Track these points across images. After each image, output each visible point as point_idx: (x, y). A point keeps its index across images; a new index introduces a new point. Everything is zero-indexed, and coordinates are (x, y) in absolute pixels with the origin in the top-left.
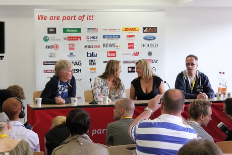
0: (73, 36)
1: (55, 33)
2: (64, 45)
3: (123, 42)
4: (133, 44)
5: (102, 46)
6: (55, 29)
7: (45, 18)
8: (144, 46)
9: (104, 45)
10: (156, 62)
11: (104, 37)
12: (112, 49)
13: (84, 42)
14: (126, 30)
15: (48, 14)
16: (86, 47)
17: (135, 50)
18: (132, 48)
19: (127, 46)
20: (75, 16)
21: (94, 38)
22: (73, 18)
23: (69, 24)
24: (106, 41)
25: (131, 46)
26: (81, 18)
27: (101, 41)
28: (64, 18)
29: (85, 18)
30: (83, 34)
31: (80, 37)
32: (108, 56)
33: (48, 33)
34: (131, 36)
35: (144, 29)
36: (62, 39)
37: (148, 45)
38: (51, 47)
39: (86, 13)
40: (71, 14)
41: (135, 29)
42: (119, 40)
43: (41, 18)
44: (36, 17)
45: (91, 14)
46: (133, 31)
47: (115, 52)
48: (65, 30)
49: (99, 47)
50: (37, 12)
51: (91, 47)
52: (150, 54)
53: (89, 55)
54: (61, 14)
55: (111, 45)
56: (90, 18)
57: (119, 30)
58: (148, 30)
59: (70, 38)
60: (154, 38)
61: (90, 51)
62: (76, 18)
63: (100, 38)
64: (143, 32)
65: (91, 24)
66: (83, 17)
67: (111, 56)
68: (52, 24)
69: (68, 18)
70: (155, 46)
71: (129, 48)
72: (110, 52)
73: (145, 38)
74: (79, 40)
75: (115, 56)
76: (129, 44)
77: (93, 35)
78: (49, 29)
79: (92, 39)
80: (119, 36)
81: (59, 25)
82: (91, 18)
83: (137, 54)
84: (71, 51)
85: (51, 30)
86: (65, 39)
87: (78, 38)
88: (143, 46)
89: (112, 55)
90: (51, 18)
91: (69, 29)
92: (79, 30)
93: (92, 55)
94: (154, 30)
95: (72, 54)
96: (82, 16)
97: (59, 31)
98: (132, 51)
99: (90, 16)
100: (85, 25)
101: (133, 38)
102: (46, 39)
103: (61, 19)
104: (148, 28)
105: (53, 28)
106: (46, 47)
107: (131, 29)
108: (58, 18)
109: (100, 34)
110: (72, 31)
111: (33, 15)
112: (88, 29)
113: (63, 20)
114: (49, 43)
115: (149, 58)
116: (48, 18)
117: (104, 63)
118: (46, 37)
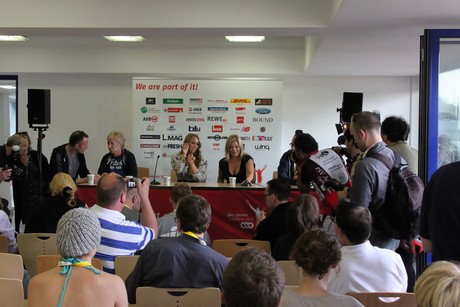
0: (174, 107)
1: (155, 104)
2: (164, 118)
3: (231, 116)
4: (243, 117)
5: (206, 119)
6: (154, 99)
7: (144, 87)
9: (209, 118)
10: (270, 139)
11: (209, 109)
12: (218, 123)
13: (186, 114)
14: (235, 101)
15: (147, 82)
16: (189, 120)
17: (246, 125)
18: (242, 122)
20: (177, 86)
21: (198, 109)
22: (175, 87)
23: (169, 94)
24: (211, 114)
25: (240, 120)
26: (184, 88)
27: (206, 114)
28: (165, 88)
29: (189, 87)
30: (185, 106)
31: (182, 109)
32: (213, 131)
33: (147, 104)
34: (241, 109)
35: (257, 100)
36: (162, 110)
37: (261, 120)
38: (150, 119)
39: (189, 82)
40: (173, 82)
41: (245, 101)
42: (227, 112)
43: (139, 86)
44: (134, 86)
45: (194, 82)
46: (243, 103)
47: (221, 127)
48: (165, 101)
49: (203, 120)
50: (136, 81)
51: (194, 120)
52: (263, 130)
53: (191, 129)
54: (161, 83)
55: (217, 119)
56: (194, 87)
57: (226, 102)
58: (261, 102)
59: (170, 110)
60: (269, 112)
61: (193, 124)
62: (179, 87)
63: (205, 110)
64: (256, 104)
65: (195, 94)
67: (216, 131)
68: (151, 94)
69: (170, 87)
70: (270, 120)
71: (238, 122)
72: (216, 127)
73: (257, 111)
74: (181, 112)
75: (222, 131)
76: (238, 118)
77: (196, 107)
78: (147, 99)
79: (195, 112)
80: (227, 109)
81: (159, 95)
83: (247, 129)
84: (172, 124)
86: (165, 110)
87: (179, 110)
88: (255, 120)
89: (217, 129)
90: (151, 87)
91: (170, 99)
92: (181, 101)
93: (195, 129)
94: (269, 102)
95: (172, 127)
96: (185, 85)
97: (159, 101)
98: (241, 126)
100: (186, 95)
101: (243, 110)
102: (144, 110)
103: (161, 88)
104: (262, 100)
105: (152, 99)
106: (144, 119)
107: (241, 101)
108: (158, 87)
109: (204, 107)
110: (173, 101)
111: (131, 85)
112: (191, 99)
113: (163, 89)
114: (147, 115)
115: (262, 134)
116: (147, 88)
117: (209, 138)
118: (144, 108)
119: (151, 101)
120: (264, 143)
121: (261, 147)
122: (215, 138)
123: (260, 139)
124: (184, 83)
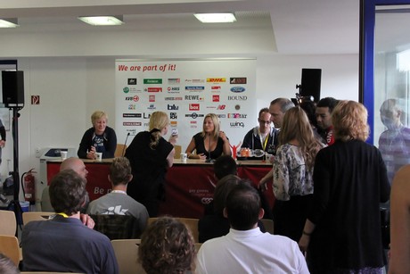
0: (154, 86)
1: (136, 84)
2: (144, 97)
3: (207, 95)
4: (218, 96)
5: (184, 98)
6: (135, 80)
7: (126, 69)
8: (231, 98)
9: (186, 97)
10: (244, 116)
11: (186, 88)
12: (195, 102)
13: (165, 94)
14: (211, 80)
15: (129, 65)
16: (167, 99)
17: (221, 103)
18: (218, 100)
19: (212, 99)
20: (156, 66)
21: (175, 89)
22: (154, 68)
23: (149, 75)
24: (189, 93)
25: (216, 98)
26: (163, 68)
27: (183, 93)
28: (145, 69)
29: (167, 68)
30: (164, 85)
31: (161, 89)
32: (190, 110)
33: (129, 84)
34: (217, 88)
35: (232, 79)
36: (142, 90)
37: (235, 98)
38: (131, 99)
39: (168, 63)
40: (152, 64)
41: (221, 80)
43: (122, 68)
44: (117, 68)
45: (173, 63)
46: (218, 82)
47: (198, 105)
48: (146, 81)
49: (181, 99)
50: (118, 64)
51: (173, 99)
52: (238, 107)
53: (170, 108)
54: (142, 64)
55: (194, 98)
56: (172, 68)
57: (203, 81)
58: (236, 81)
59: (150, 90)
60: (243, 90)
61: (171, 103)
62: (158, 68)
63: (182, 89)
64: (231, 83)
65: (173, 75)
66: (165, 66)
68: (133, 75)
69: (149, 68)
70: (244, 98)
71: (214, 101)
72: (193, 105)
73: (232, 90)
74: (160, 91)
75: (198, 110)
76: (214, 96)
77: (174, 86)
78: (129, 80)
79: (173, 91)
80: (203, 88)
81: (140, 76)
83: (222, 107)
84: (152, 103)
85: (131, 81)
86: (146, 90)
87: (158, 90)
88: (230, 98)
89: (194, 108)
90: (132, 68)
91: (150, 80)
92: (160, 81)
93: (174, 107)
94: (243, 81)
95: (152, 106)
96: (163, 66)
97: (140, 82)
98: (216, 104)
99: (172, 66)
100: (165, 76)
101: (219, 89)
102: (126, 91)
103: (142, 68)
104: (236, 79)
105: (133, 79)
106: (126, 98)
107: (217, 80)
108: (139, 68)
109: (182, 85)
110: (153, 81)
111: (114, 66)
112: (169, 79)
114: (129, 95)
115: (237, 112)
116: (129, 69)
117: (186, 116)
118: (126, 88)
119: (133, 82)
120: (239, 120)
121: (236, 124)
122: (192, 116)
123: (235, 117)
124: (163, 64)
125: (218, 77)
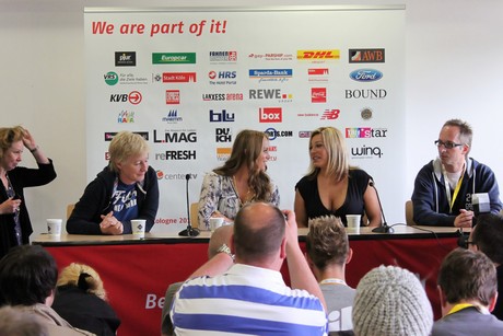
0: (176, 70)
1: (134, 64)
2: (154, 94)
3: (298, 88)
4: (324, 90)
5: (246, 95)
6: (133, 55)
7: (110, 30)
8: (352, 94)
10: (381, 134)
11: (252, 73)
12: (272, 103)
13: (203, 85)
14: (307, 55)
15: (117, 20)
16: (208, 97)
17: (329, 105)
18: (323, 99)
19: (309, 96)
20: (181, 25)
21: (227, 75)
22: (177, 28)
23: (165, 43)
24: (258, 83)
25: (319, 95)
26: (197, 29)
27: (244, 83)
28: (155, 29)
29: (206, 28)
30: (202, 67)
31: (194, 75)
32: (261, 121)
33: (117, 64)
34: (320, 72)
35: (352, 53)
36: (150, 78)
37: (361, 93)
38: (124, 98)
39: (209, 17)
40: (171, 18)
41: (329, 55)
42: (290, 79)
43: (99, 28)
44: (88, 27)
45: (219, 17)
46: (324, 59)
47: (278, 111)
48: (157, 58)
49: (240, 97)
50: (91, 16)
51: (221, 97)
52: (366, 114)
53: (216, 117)
54: (148, 20)
55: (269, 94)
56: (217, 27)
57: (289, 57)
58: (362, 55)
59: (168, 77)
60: (378, 77)
61: (218, 107)
62: (185, 28)
63: (242, 76)
64: (351, 61)
66: (202, 24)
67: (268, 121)
68: (126, 44)
69: (166, 29)
70: (380, 94)
71: (313, 100)
72: (267, 111)
73: (354, 76)
74: (191, 81)
75: (280, 120)
76: (314, 90)
77: (225, 69)
78: (118, 55)
79: (222, 80)
80: (290, 72)
81: (143, 46)
82: (221, 28)
83: (333, 115)
84: (172, 108)
85: (123, 58)
86: (158, 78)
87: (187, 77)
88: (350, 94)
89: (271, 116)
90: (125, 29)
91: (167, 55)
92: (191, 58)
93: (223, 117)
94: (377, 55)
95: (173, 115)
96: (198, 23)
97: (144, 59)
98: (321, 108)
99: (218, 24)
100: (202, 45)
101: (325, 75)
102: (111, 79)
103: (148, 30)
104: (362, 51)
105: (127, 54)
106: (112, 98)
107: (320, 55)
108: (140, 29)
109: (242, 67)
110: (175, 59)
111: (81, 24)
112: (213, 54)
113: (152, 32)
114: (118, 89)
115: (365, 124)
116: (117, 30)
118: (111, 74)
119: (126, 59)
120: (369, 142)
121: (365, 151)
123: (362, 135)
124: (197, 18)
125: (322, 50)
